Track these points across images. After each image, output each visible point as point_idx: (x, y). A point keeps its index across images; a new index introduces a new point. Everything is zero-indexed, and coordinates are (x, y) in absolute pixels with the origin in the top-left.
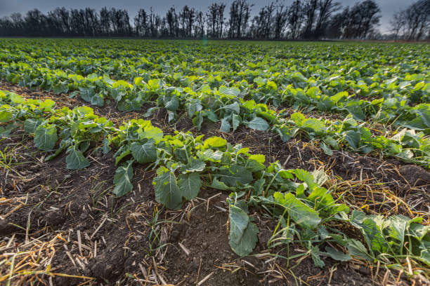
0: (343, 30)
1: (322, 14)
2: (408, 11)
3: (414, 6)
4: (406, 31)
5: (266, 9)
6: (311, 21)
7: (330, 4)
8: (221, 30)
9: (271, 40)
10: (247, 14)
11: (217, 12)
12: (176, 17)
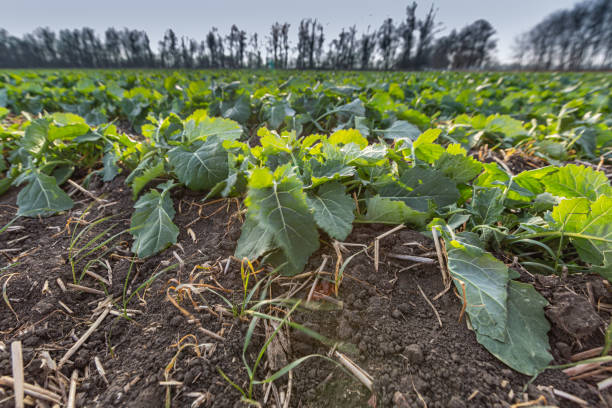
0: (451, 58)
1: (423, 36)
2: (532, 33)
3: (539, 27)
4: (532, 58)
5: (347, 30)
6: (408, 45)
7: (432, 23)
8: (286, 59)
9: (356, 70)
10: (322, 35)
11: (279, 33)
12: (220, 40)
